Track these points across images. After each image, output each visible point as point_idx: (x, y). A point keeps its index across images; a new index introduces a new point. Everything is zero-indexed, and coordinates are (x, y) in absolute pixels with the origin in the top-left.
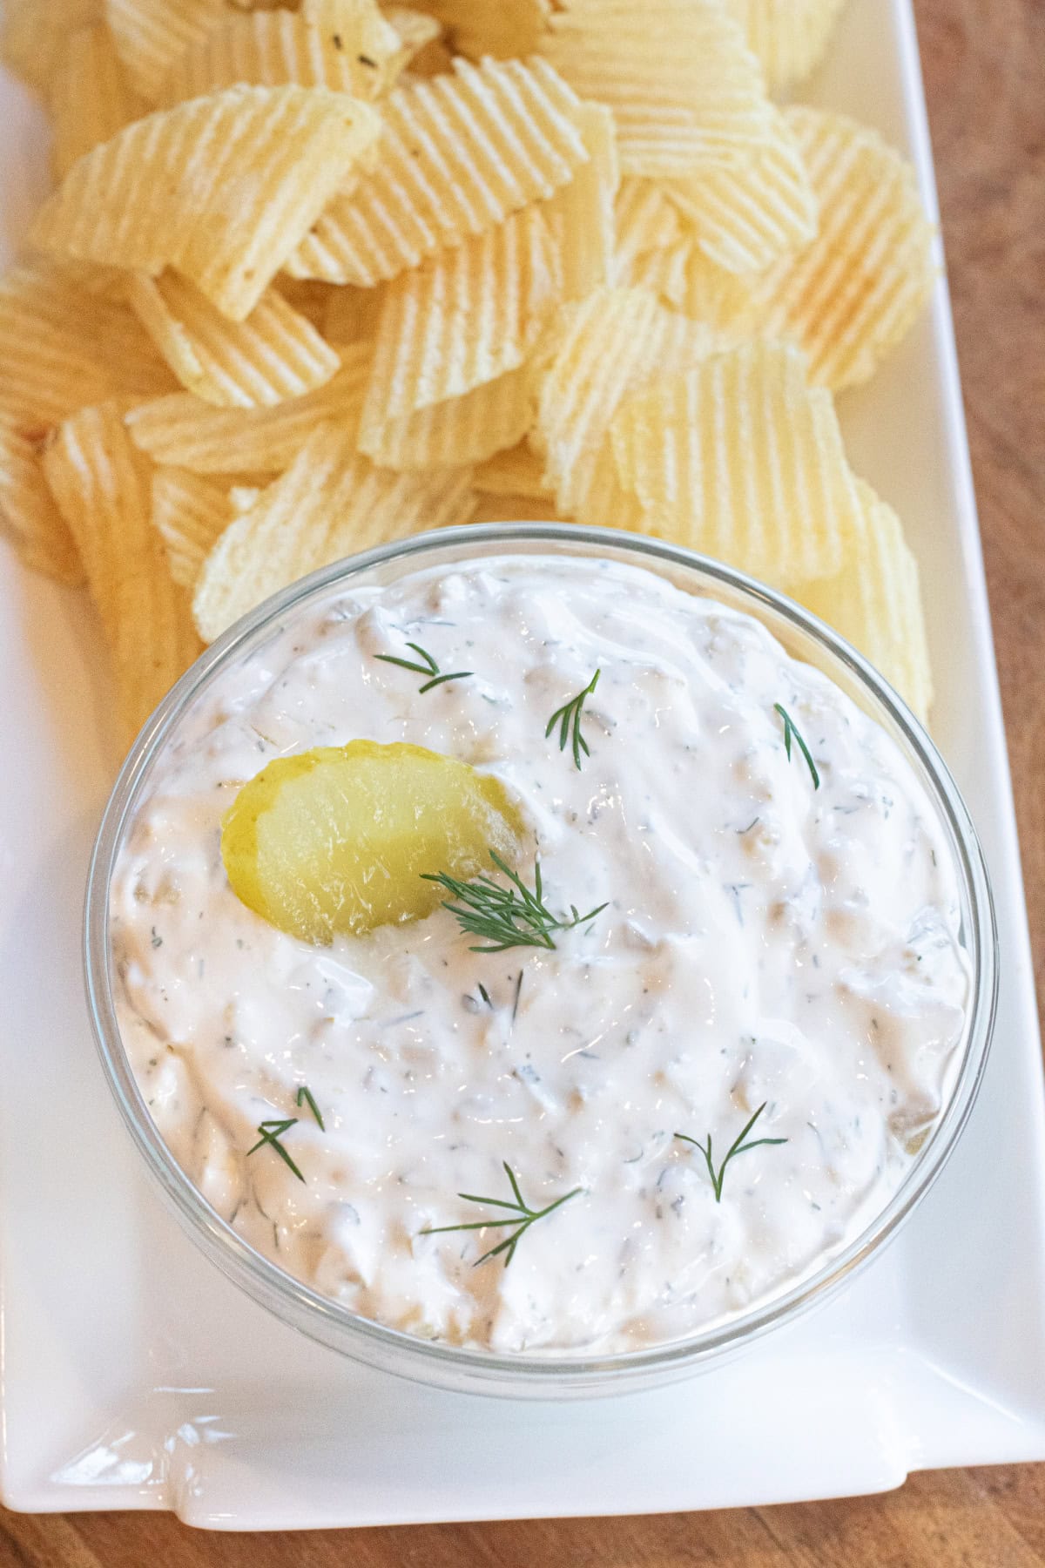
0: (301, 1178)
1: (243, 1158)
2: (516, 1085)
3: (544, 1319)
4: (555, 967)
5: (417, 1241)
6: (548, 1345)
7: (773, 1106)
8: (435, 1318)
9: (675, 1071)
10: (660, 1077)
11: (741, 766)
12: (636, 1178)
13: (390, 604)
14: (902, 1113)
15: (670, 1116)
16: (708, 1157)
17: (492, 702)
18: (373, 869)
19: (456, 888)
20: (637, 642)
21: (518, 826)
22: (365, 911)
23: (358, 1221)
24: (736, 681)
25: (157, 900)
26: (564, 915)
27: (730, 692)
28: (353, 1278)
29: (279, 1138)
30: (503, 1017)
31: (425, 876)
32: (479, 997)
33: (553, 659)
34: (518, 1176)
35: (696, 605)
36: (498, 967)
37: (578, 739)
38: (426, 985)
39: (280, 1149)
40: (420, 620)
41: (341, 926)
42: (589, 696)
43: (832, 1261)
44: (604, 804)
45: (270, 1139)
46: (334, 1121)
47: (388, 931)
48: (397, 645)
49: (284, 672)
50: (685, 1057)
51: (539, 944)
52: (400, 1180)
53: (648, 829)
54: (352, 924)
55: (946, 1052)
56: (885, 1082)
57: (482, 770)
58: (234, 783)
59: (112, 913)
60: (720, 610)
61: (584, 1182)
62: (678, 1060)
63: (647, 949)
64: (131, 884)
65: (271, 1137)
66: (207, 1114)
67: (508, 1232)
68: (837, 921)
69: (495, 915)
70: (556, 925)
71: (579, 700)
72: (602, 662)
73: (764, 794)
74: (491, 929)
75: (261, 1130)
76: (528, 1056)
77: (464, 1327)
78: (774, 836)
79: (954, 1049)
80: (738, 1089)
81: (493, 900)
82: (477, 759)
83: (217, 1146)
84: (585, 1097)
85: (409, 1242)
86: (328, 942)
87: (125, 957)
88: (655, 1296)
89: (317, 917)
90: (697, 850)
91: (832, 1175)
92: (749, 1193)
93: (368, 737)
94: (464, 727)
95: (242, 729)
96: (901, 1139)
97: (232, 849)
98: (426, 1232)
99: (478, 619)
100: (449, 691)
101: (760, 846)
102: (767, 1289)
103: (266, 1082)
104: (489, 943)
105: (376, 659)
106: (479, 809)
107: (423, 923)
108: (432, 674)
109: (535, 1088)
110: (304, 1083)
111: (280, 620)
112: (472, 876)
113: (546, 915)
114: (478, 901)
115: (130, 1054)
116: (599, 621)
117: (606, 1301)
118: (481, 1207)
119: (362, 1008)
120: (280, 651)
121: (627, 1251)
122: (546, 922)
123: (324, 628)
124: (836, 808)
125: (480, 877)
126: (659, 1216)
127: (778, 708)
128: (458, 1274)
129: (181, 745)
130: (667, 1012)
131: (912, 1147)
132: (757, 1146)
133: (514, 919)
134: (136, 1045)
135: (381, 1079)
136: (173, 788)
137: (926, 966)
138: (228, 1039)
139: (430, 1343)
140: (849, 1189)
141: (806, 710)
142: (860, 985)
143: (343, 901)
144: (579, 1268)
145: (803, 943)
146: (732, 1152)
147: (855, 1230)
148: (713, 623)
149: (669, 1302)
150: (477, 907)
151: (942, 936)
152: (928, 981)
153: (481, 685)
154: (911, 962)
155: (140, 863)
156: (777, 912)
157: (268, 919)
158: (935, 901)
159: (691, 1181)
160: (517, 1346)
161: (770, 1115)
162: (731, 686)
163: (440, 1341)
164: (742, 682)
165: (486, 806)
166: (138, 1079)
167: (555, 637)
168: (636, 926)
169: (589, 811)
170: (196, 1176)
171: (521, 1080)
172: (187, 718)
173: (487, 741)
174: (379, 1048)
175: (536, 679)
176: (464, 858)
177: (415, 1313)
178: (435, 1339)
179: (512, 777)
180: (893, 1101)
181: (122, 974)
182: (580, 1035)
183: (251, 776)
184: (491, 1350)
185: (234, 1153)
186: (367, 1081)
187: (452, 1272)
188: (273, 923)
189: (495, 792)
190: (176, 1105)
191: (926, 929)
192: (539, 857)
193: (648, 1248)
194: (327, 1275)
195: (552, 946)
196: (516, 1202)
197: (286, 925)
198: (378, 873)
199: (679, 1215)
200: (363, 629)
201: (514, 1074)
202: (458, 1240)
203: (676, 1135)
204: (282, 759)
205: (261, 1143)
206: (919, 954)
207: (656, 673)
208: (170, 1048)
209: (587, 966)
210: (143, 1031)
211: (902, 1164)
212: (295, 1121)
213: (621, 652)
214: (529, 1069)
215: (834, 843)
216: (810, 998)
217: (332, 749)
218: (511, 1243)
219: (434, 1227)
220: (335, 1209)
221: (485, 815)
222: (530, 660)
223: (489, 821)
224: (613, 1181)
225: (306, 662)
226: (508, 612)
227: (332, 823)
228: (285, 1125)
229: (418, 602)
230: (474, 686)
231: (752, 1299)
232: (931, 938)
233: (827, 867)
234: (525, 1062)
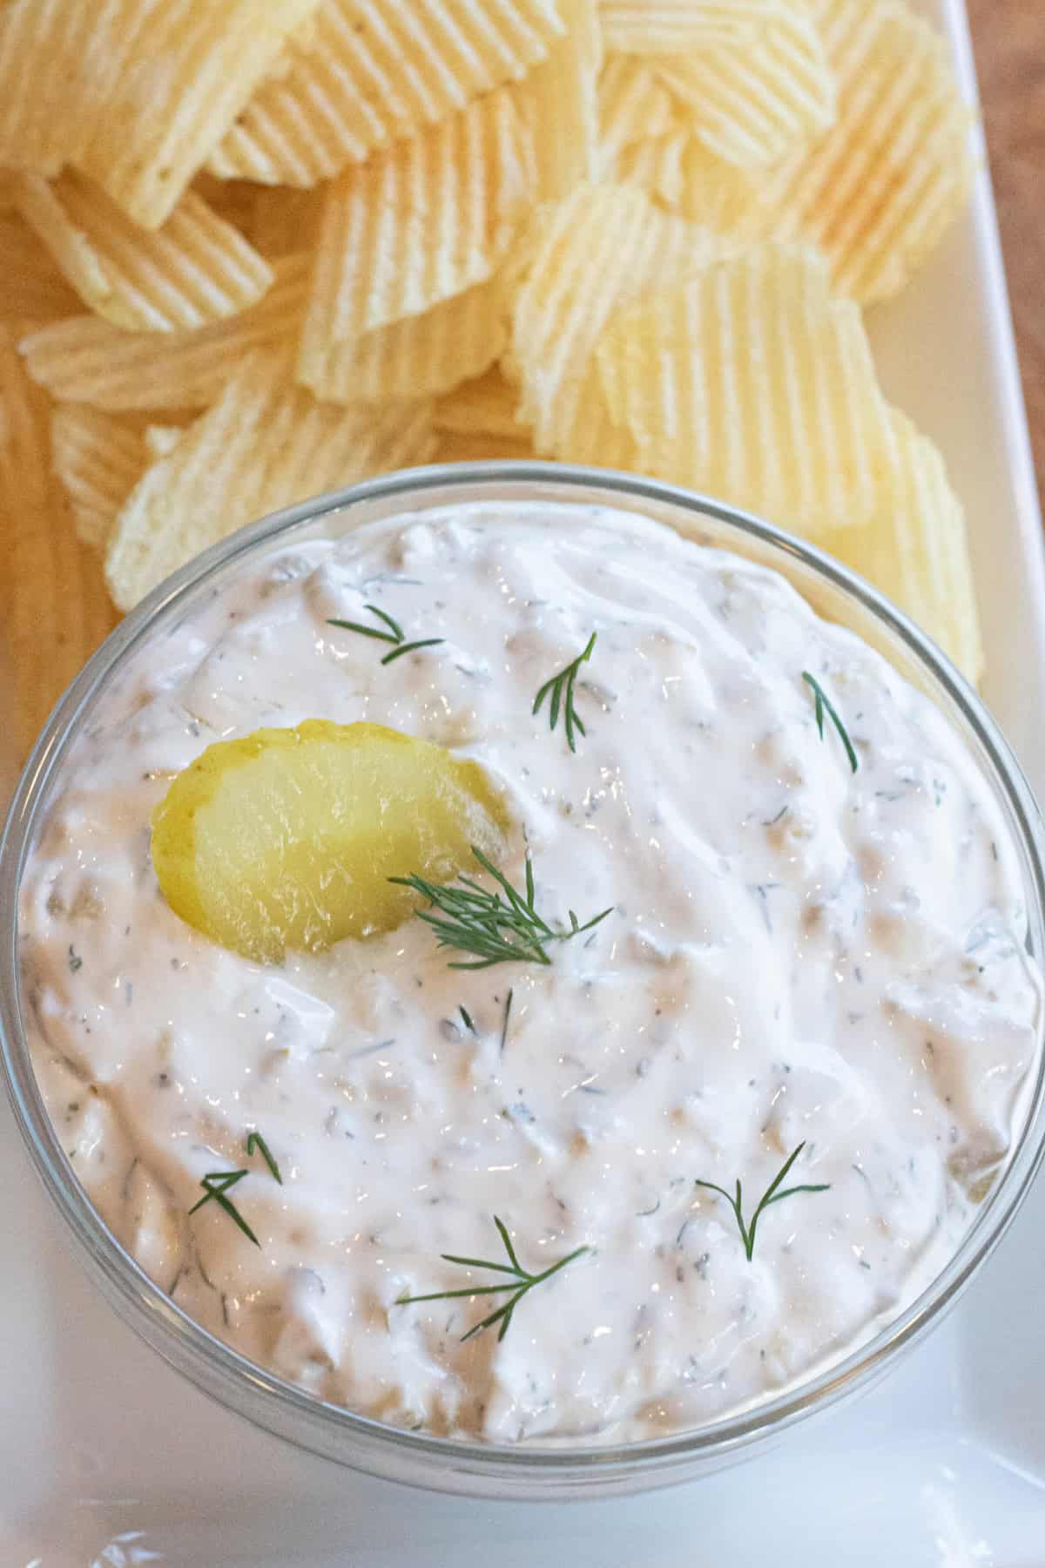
0: (255, 1240)
1: (182, 1220)
2: (506, 1128)
3: (547, 1403)
4: (550, 986)
5: (393, 1312)
6: (551, 1434)
7: (812, 1146)
8: (416, 1402)
9: (697, 1108)
10: (678, 1114)
11: (766, 748)
12: (651, 1233)
13: (344, 561)
14: (965, 1153)
15: (689, 1159)
16: (738, 1208)
17: (469, 674)
18: (331, 871)
19: (431, 893)
20: (639, 600)
21: (503, 818)
22: (323, 923)
23: (323, 1290)
24: (756, 646)
25: (73, 914)
26: (559, 924)
27: (748, 658)
28: (318, 1357)
29: (227, 1193)
30: (490, 1046)
31: (392, 880)
32: (461, 1023)
33: (539, 622)
34: (512, 1235)
35: (705, 557)
36: (482, 985)
37: (571, 716)
38: (396, 1009)
39: (228, 1206)
40: (380, 578)
41: (294, 941)
42: (583, 665)
43: (885, 1329)
44: (602, 793)
45: (216, 1195)
46: (291, 1173)
47: (350, 944)
48: (355, 607)
49: (221, 641)
50: (708, 1090)
51: (529, 958)
52: (372, 1240)
53: (656, 821)
54: (307, 938)
55: (1015, 1079)
56: (943, 1119)
57: (457, 754)
58: (164, 774)
59: (21, 930)
60: (735, 563)
61: (588, 1239)
62: (698, 1094)
63: (657, 961)
64: (43, 893)
65: (217, 1192)
66: (139, 1167)
67: (501, 1300)
68: (883, 927)
69: (478, 925)
70: (550, 936)
71: (572, 670)
72: (598, 625)
73: (794, 778)
74: (470, 941)
75: (205, 1184)
76: (521, 1092)
77: (451, 1413)
78: (805, 826)
79: (1023, 1079)
80: (770, 1128)
81: (474, 907)
82: (453, 741)
83: (151, 1204)
84: (591, 1139)
85: (384, 1314)
86: (278, 960)
87: (38, 982)
88: (678, 1373)
89: (265, 931)
90: (715, 845)
91: (883, 1227)
92: (786, 1250)
93: (322, 717)
94: (436, 704)
95: (172, 711)
96: (963, 1184)
97: (165, 853)
98: (404, 1301)
99: (450, 577)
100: (417, 661)
101: (790, 839)
102: (810, 1363)
103: (210, 1128)
104: (472, 958)
105: (331, 627)
106: (455, 800)
107: (391, 937)
108: (396, 641)
109: (530, 1130)
110: (252, 1127)
111: (215, 580)
112: (448, 877)
113: (538, 923)
114: (458, 909)
115: (46, 1098)
116: (592, 577)
117: (619, 1381)
118: (469, 1271)
119: (322, 1038)
120: (215, 616)
121: (643, 1319)
122: (539, 932)
123: (266, 590)
124: (878, 794)
125: (461, 879)
126: (680, 1278)
127: (807, 677)
128: (442, 1351)
129: (100, 730)
130: (684, 1036)
131: (976, 1194)
132: (793, 1196)
133: (500, 929)
134: (54, 1087)
135: (347, 1122)
136: (90, 781)
137: (990, 977)
138: (163, 1077)
139: (409, 1433)
140: (904, 1244)
141: (840, 679)
142: (912, 1003)
143: (296, 912)
144: (586, 1341)
145: (842, 953)
146: (765, 1201)
147: (912, 1293)
148: (727, 578)
149: (693, 1380)
150: (456, 915)
151: (1007, 944)
152: (992, 996)
153: (455, 654)
154: (971, 973)
155: (53, 870)
156: (812, 917)
157: (208, 933)
158: (997, 902)
159: (716, 1236)
160: (514, 1435)
161: (809, 1156)
162: (751, 652)
163: (423, 1430)
164: (763, 648)
165: (465, 797)
166: (57, 1127)
167: (540, 596)
168: (646, 935)
169: (586, 802)
170: (129, 1240)
171: (513, 1121)
172: (105, 698)
173: (462, 720)
174: (343, 1085)
175: (521, 646)
176: (439, 858)
177: (393, 1397)
178: (416, 1428)
179: (495, 762)
180: (954, 1139)
181: (34, 1002)
182: (581, 1066)
183: (186, 764)
184: (482, 1440)
185: (172, 1213)
186: (329, 1124)
187: (435, 1348)
188: (215, 939)
189: (475, 780)
190: (102, 1157)
191: (988, 935)
192: (530, 853)
193: (668, 1316)
194: (286, 1354)
195: (546, 961)
196: (510, 1264)
197: (230, 941)
198: (338, 878)
199: (704, 1277)
200: (312, 590)
201: (504, 1114)
202: (442, 1309)
203: (699, 1182)
204: (223, 743)
205: (205, 1200)
206: (981, 964)
207: (662, 637)
208: (94, 1090)
209: (589, 984)
210: (60, 1070)
211: (964, 1214)
212: (244, 1172)
213: (619, 612)
214: (523, 1108)
215: (876, 836)
216: (853, 1018)
217: (278, 731)
218: (505, 1312)
219: (413, 1295)
220: (295, 1276)
221: (463, 806)
222: (512, 624)
223: (468, 814)
224: (625, 1236)
225: (247, 630)
226: (484, 567)
227: (283, 819)
228: (233, 1178)
229: (376, 558)
230: (446, 656)
231: (792, 1375)
232: (995, 943)
233: (869, 862)
234: (518, 1099)
